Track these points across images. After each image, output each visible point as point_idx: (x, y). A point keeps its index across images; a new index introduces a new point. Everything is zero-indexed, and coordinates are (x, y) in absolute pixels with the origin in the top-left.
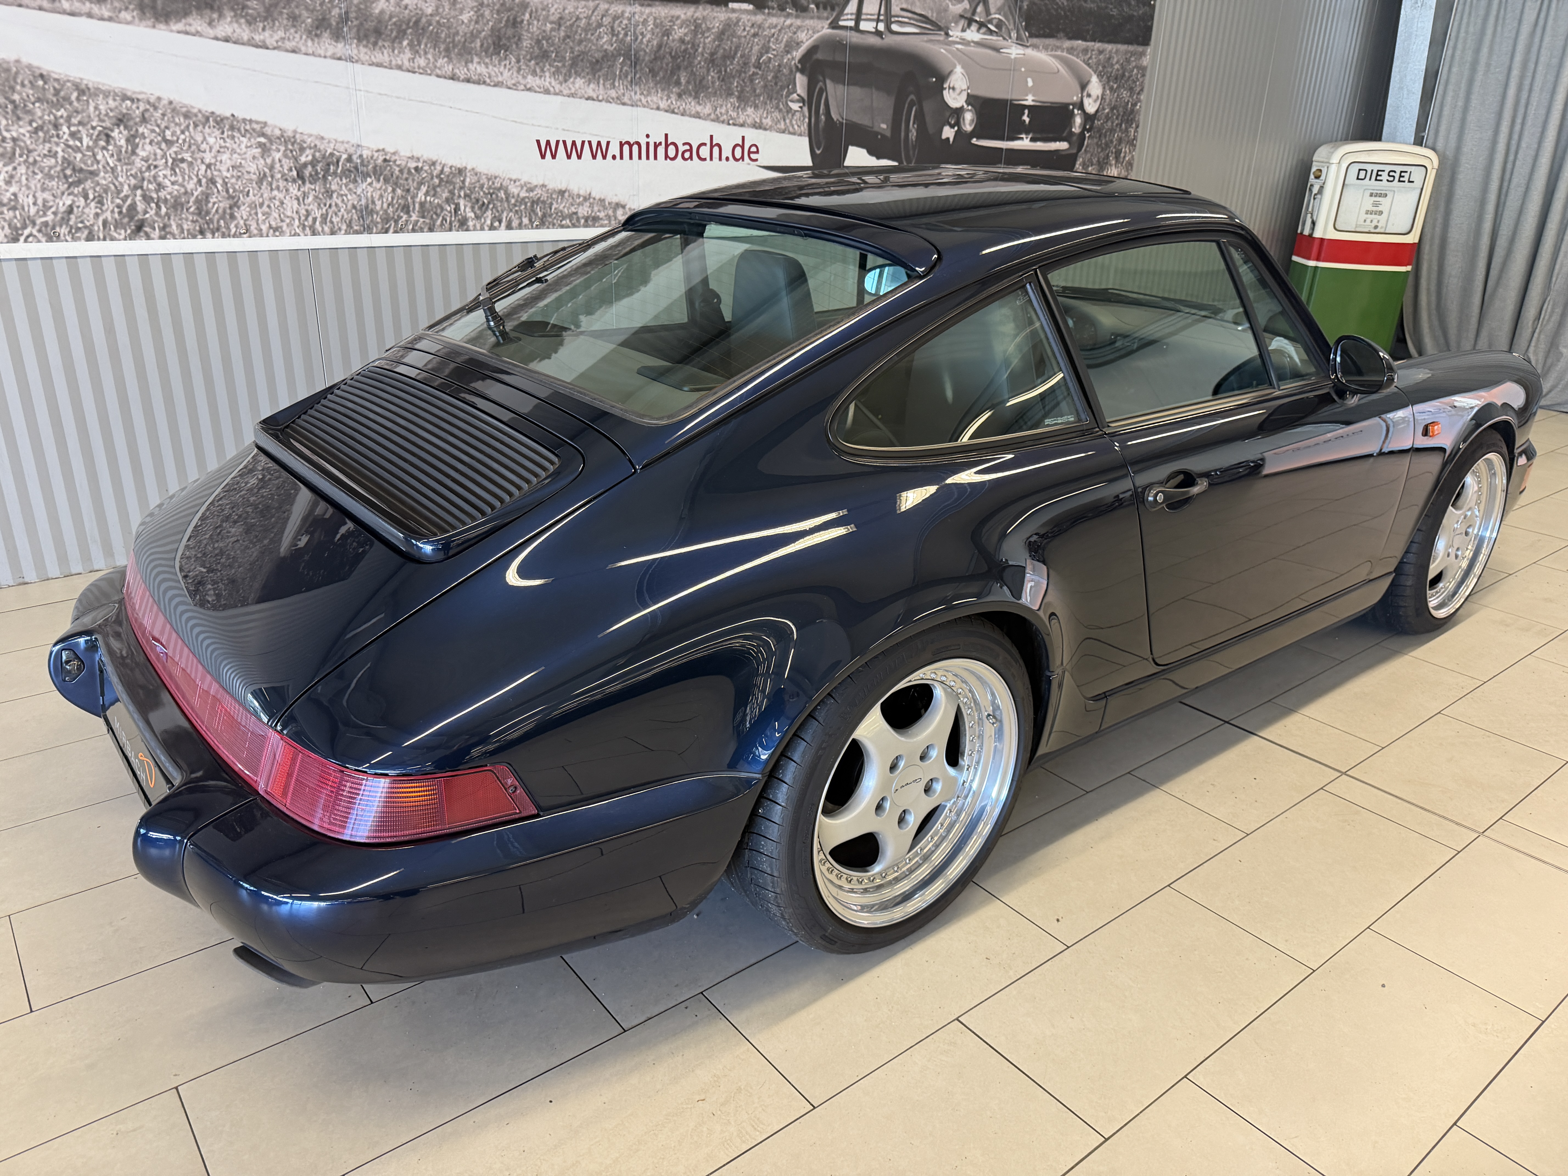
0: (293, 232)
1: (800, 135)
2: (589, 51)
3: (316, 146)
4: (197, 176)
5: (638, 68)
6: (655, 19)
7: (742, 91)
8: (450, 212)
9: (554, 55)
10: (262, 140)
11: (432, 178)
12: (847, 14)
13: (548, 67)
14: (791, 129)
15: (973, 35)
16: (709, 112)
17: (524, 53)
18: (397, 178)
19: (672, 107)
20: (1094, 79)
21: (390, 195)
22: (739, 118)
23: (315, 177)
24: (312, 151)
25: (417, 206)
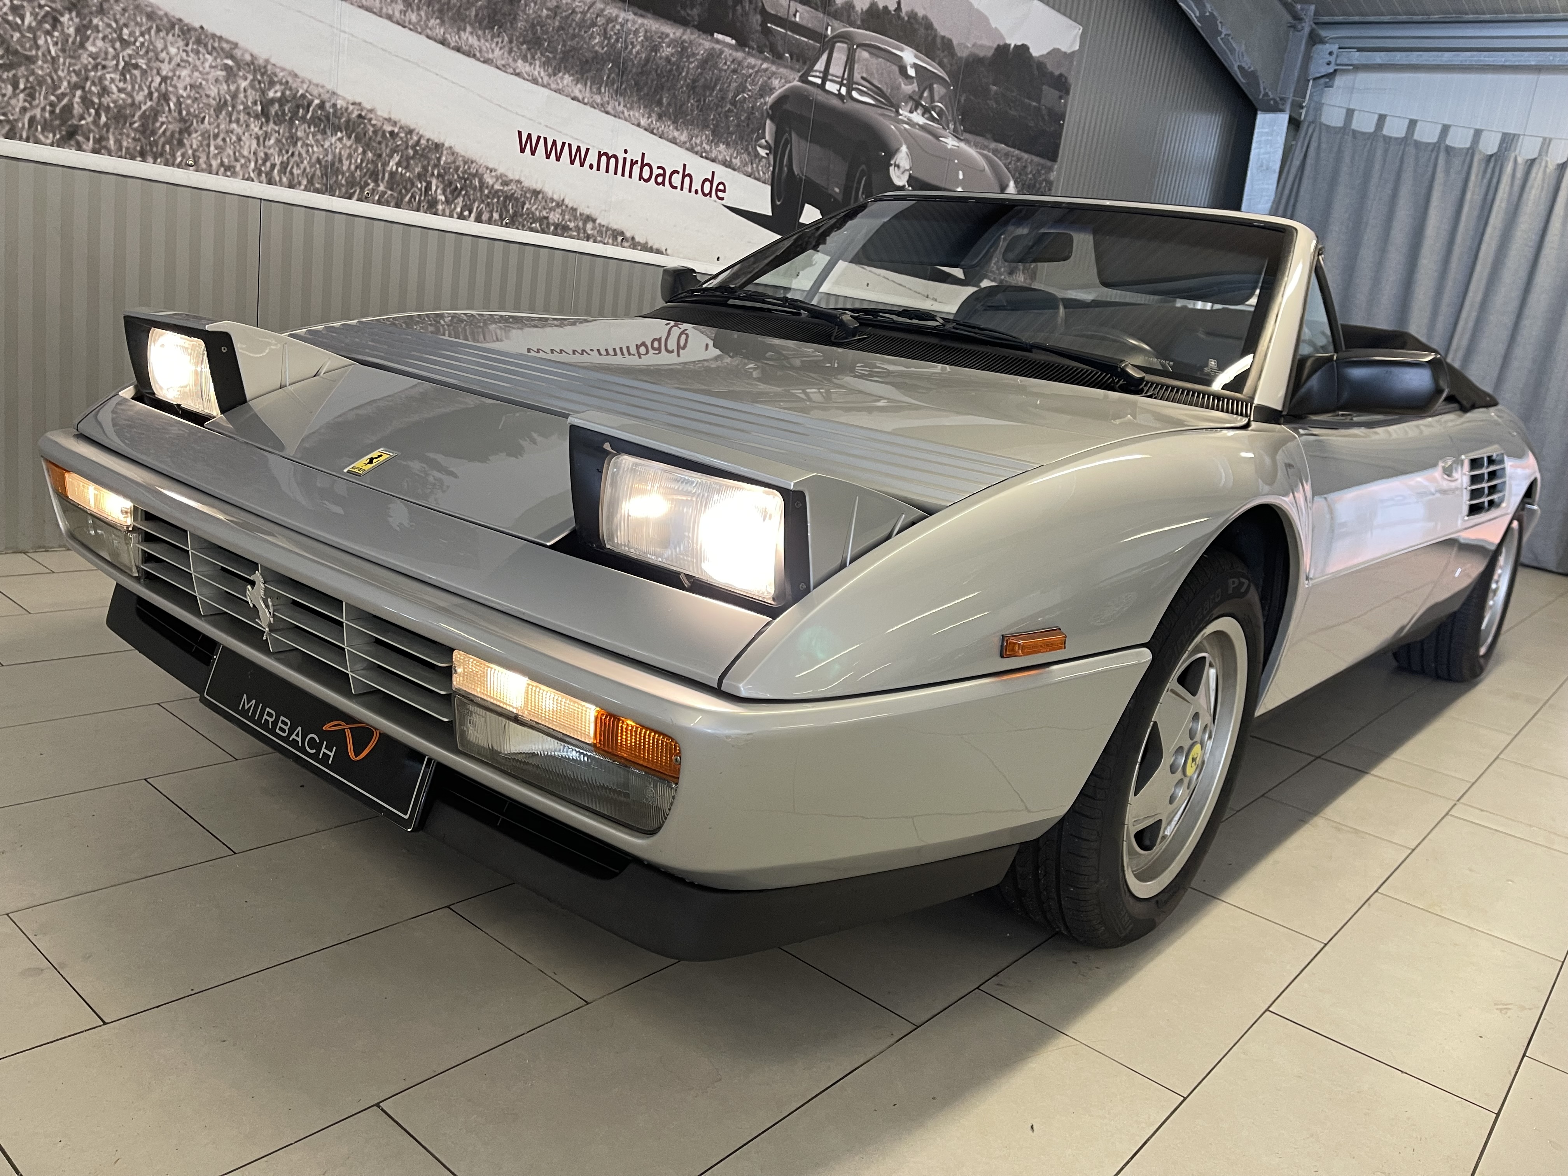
0: (246, 176)
1: (764, 182)
2: (581, 48)
3: (287, 82)
4: (149, 87)
5: (624, 78)
7: (716, 126)
8: (421, 190)
9: (546, 44)
10: (230, 62)
11: (407, 148)
12: (816, 71)
13: (539, 54)
14: (757, 175)
15: (918, 118)
16: (686, 140)
17: (518, 34)
18: (370, 139)
19: (652, 126)
20: (1012, 184)
21: (360, 157)
22: (711, 152)
23: (281, 118)
24: (283, 87)
25: (387, 175)
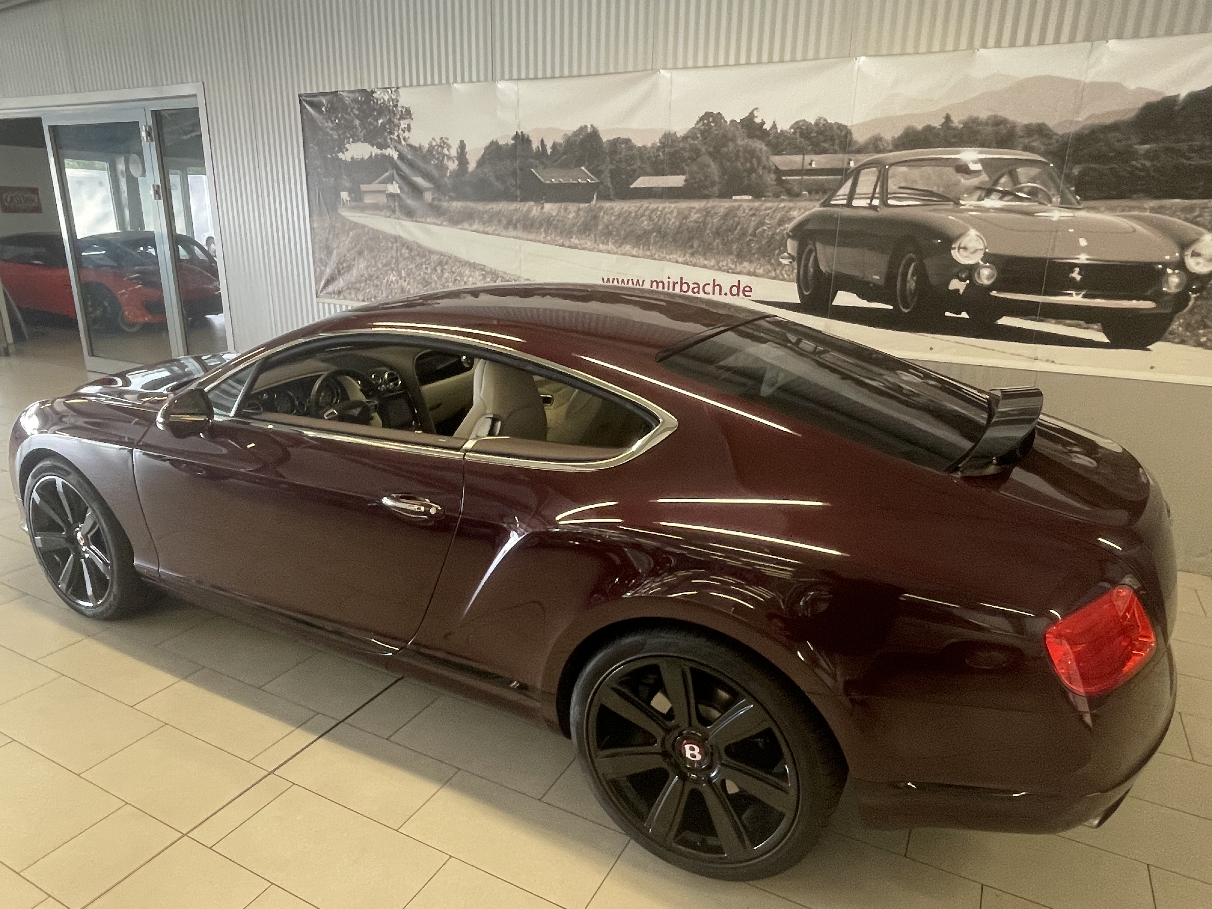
1: (789, 281)
2: (635, 230)
5: (665, 238)
6: (678, 209)
7: (740, 252)
9: (615, 233)
13: (611, 239)
14: (781, 277)
15: (993, 202)
16: (713, 265)
17: (599, 232)
19: (687, 261)
22: (736, 268)
